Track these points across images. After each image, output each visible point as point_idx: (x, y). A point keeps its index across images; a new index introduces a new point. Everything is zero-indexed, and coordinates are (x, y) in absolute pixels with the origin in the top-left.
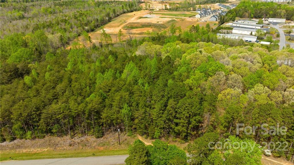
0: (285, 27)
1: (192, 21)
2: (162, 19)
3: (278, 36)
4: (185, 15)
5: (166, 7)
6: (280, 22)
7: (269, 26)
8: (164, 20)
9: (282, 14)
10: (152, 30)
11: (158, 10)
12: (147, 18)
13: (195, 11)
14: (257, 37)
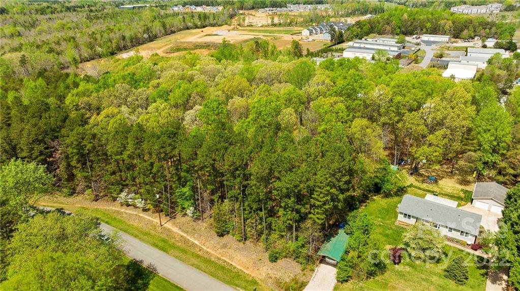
1: (291, 40)
3: (417, 61)
4: (288, 32)
5: (272, 22)
6: (441, 41)
7: (416, 46)
9: (447, 27)
10: (208, 52)
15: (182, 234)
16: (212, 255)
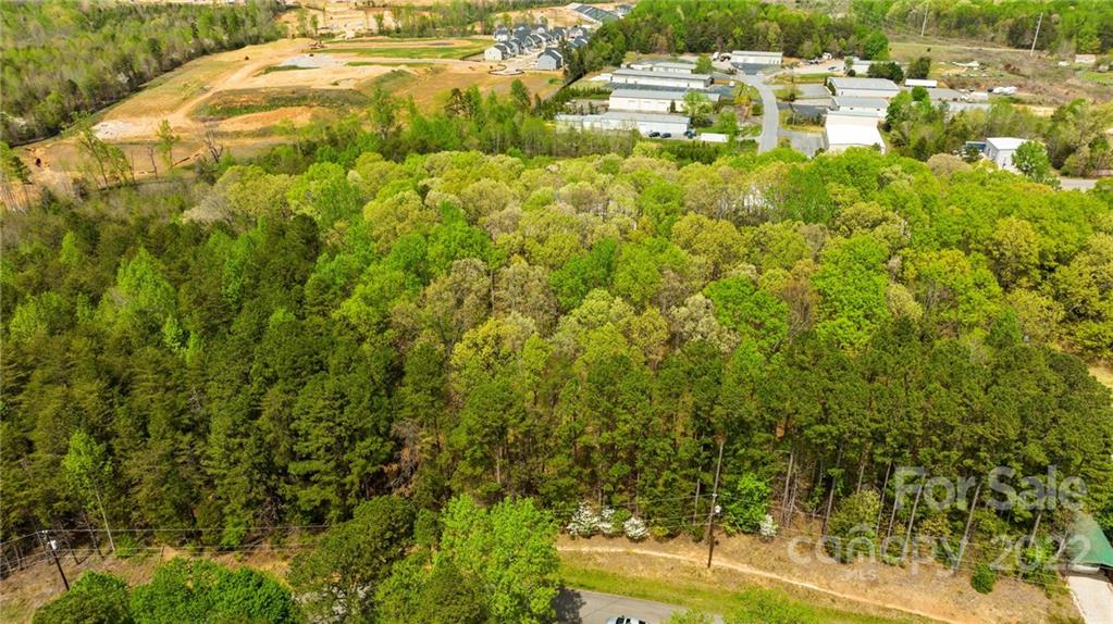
0: (780, 80)
1: (470, 71)
2: (353, 71)
3: (757, 111)
4: (448, 53)
5: (380, 25)
6: (767, 63)
7: (732, 77)
8: (361, 76)
9: (772, 36)
10: (309, 115)
11: (350, 34)
12: (295, 68)
13: (489, 34)
14: (687, 120)
15: (768, 575)
16: (865, 606)
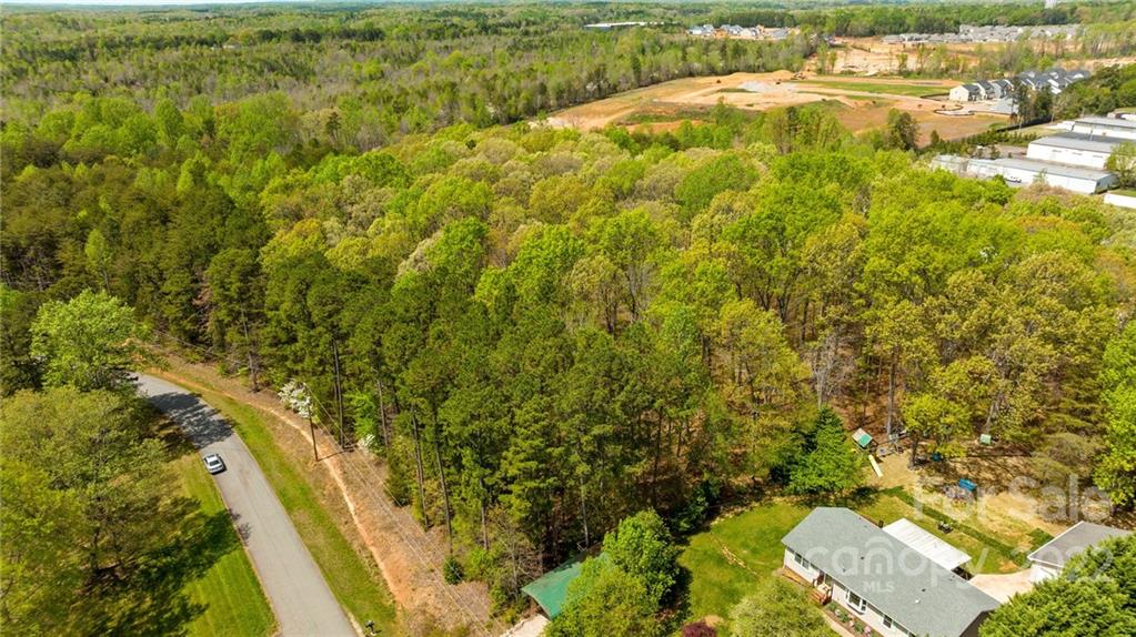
1: (915, 109)
5: (903, 64)
11: (871, 73)
15: (341, 484)
16: (359, 538)
